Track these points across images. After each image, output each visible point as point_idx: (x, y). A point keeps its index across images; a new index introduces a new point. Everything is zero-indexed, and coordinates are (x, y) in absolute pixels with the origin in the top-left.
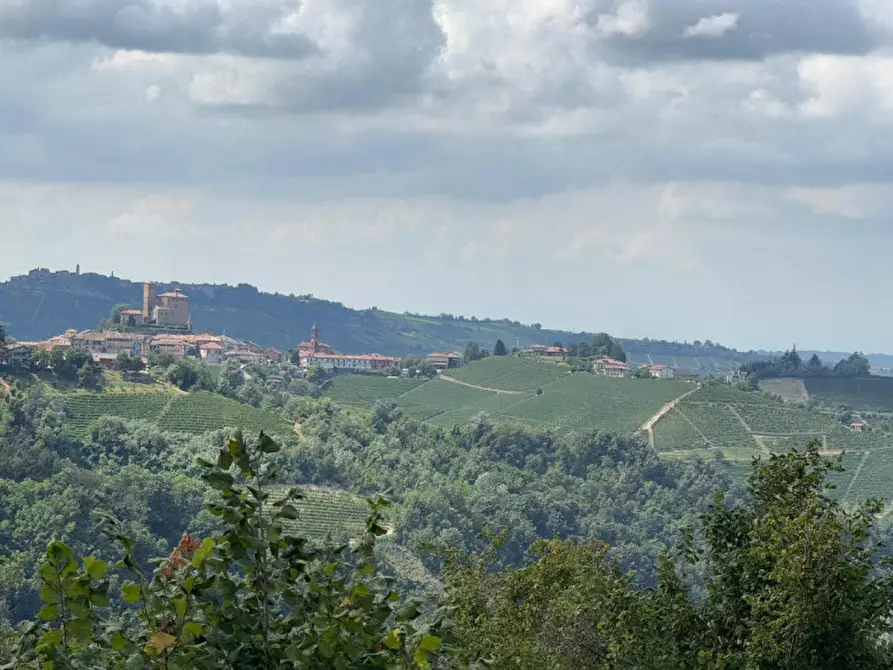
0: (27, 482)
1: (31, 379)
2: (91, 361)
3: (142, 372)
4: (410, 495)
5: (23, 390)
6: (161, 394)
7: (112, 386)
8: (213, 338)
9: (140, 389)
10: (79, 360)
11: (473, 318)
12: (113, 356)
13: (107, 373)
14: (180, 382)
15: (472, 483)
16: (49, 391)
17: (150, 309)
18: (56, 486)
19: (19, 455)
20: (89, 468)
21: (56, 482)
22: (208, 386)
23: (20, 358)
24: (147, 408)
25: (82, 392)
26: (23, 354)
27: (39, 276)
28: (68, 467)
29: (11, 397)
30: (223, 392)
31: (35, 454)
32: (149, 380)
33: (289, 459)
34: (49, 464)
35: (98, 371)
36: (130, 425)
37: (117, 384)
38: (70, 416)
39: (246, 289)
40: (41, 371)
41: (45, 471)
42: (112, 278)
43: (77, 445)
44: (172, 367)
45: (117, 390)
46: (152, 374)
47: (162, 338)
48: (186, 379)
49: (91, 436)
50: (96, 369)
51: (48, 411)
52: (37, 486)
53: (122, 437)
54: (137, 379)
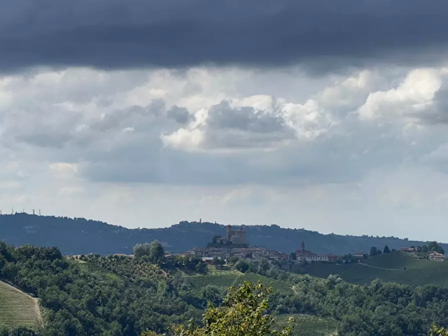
0: (174, 315)
1: (176, 271)
2: (202, 261)
3: (224, 265)
4: (345, 317)
5: (173, 275)
6: (233, 275)
7: (211, 272)
8: (257, 249)
9: (223, 273)
10: (196, 261)
11: (377, 236)
12: (211, 259)
13: (209, 266)
14: (241, 269)
15: (373, 311)
16: (184, 275)
17: (229, 237)
18: (186, 317)
19: (170, 304)
20: (202, 309)
21: (186, 315)
22: (254, 271)
23: (170, 261)
24: (227, 281)
25: (198, 275)
26: (172, 259)
27: (184, 224)
28: (191, 308)
29: (167, 278)
30: (260, 273)
31: (177, 303)
32: (227, 269)
33: (290, 302)
34: (183, 307)
35: (205, 266)
36: (221, 288)
37: (213, 271)
38: (193, 286)
39: (275, 227)
40: (180, 266)
41: (182, 310)
42: (216, 224)
43: (196, 299)
44: (237, 263)
45: (213, 274)
46: (229, 266)
47: (235, 250)
48: (244, 268)
49: (202, 294)
50: (204, 265)
51: (184, 284)
52: (178, 317)
53: (217, 295)
54: (223, 268)
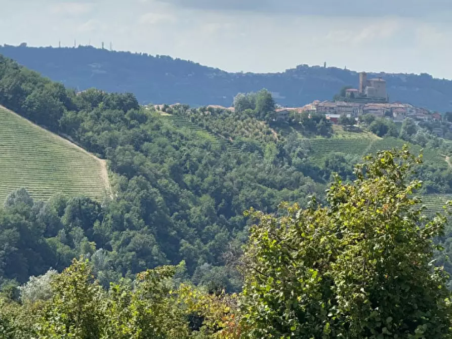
0: (285, 190)
1: (291, 131)
2: (325, 119)
3: (355, 125)
5: (285, 137)
6: (366, 139)
7: (337, 134)
8: (400, 106)
9: (354, 136)
10: (317, 119)
12: (338, 116)
13: (334, 126)
14: (378, 132)
16: (300, 137)
17: (364, 88)
18: (302, 193)
19: (281, 175)
20: (323, 182)
21: (302, 191)
22: (396, 135)
23: (283, 117)
24: (358, 147)
25: (319, 137)
26: (285, 115)
27: (302, 69)
28: (309, 182)
29: (278, 140)
30: (402, 138)
31: (290, 174)
32: (359, 131)
33: (442, 178)
34: (298, 180)
35: (329, 125)
36: (347, 157)
37: (340, 133)
38: (311, 152)
39: (425, 77)
40: (296, 125)
41: (297, 183)
42: (345, 70)
43: (316, 169)
44: (374, 123)
45: (340, 136)
46: (361, 127)
47: (370, 106)
48: (381, 130)
49: (324, 163)
50: (328, 124)
51: (299, 149)
52: (291, 193)
53: (343, 164)
54: (352, 130)
